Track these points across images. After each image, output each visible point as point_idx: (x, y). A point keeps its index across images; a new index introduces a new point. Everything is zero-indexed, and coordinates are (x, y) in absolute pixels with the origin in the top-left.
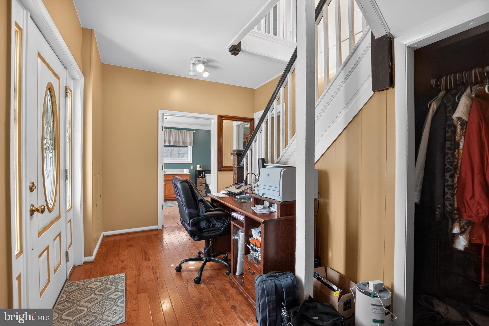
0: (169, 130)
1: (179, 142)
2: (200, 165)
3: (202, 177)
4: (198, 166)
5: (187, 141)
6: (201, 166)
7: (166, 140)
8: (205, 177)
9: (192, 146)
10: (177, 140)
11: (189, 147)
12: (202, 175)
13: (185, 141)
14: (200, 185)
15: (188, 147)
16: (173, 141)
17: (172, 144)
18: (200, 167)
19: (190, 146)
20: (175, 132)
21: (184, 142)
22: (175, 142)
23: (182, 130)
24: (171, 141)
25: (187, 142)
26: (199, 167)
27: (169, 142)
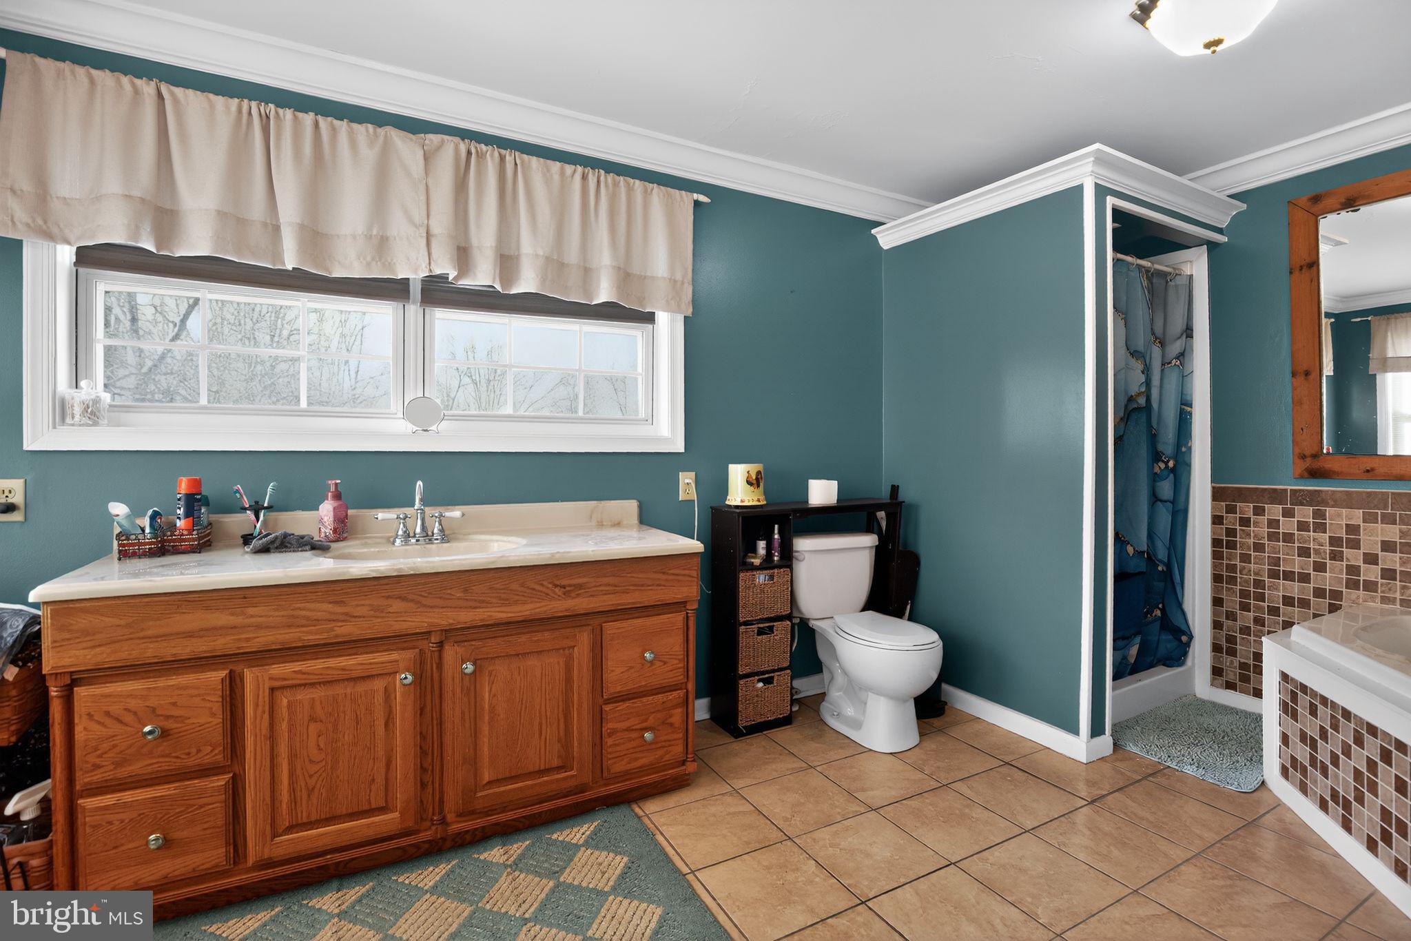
0: (502, 158)
1: (587, 273)
2: (753, 468)
3: (767, 564)
4: (738, 474)
5: (649, 274)
6: (759, 473)
7: (474, 242)
8: (788, 557)
9: (689, 312)
10: (572, 255)
11: (662, 317)
12: (762, 545)
13: (636, 269)
14: (761, 632)
15: (649, 318)
16: (541, 252)
17: (527, 283)
18: (754, 482)
19: (668, 309)
20: (556, 177)
21: (625, 277)
22: (554, 265)
23: (607, 172)
24: (518, 257)
25: (653, 278)
26: (749, 483)
27: (507, 263)
